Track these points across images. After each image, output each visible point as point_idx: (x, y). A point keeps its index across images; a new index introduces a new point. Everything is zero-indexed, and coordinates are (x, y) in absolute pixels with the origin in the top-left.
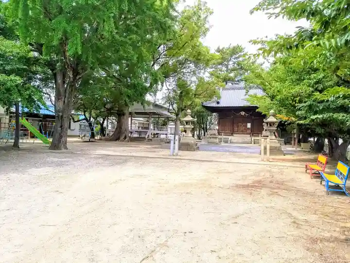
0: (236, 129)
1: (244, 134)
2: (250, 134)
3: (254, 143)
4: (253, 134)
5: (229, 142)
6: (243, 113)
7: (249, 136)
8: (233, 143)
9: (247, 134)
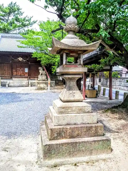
0: (15, 73)
1: (22, 78)
2: (27, 77)
3: (31, 86)
4: (30, 78)
5: (7, 86)
6: (20, 59)
7: (27, 79)
8: (11, 86)
9: (25, 78)
